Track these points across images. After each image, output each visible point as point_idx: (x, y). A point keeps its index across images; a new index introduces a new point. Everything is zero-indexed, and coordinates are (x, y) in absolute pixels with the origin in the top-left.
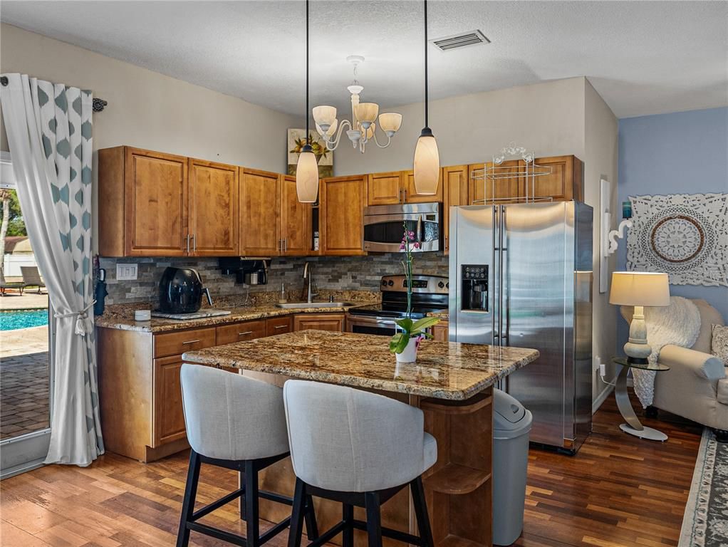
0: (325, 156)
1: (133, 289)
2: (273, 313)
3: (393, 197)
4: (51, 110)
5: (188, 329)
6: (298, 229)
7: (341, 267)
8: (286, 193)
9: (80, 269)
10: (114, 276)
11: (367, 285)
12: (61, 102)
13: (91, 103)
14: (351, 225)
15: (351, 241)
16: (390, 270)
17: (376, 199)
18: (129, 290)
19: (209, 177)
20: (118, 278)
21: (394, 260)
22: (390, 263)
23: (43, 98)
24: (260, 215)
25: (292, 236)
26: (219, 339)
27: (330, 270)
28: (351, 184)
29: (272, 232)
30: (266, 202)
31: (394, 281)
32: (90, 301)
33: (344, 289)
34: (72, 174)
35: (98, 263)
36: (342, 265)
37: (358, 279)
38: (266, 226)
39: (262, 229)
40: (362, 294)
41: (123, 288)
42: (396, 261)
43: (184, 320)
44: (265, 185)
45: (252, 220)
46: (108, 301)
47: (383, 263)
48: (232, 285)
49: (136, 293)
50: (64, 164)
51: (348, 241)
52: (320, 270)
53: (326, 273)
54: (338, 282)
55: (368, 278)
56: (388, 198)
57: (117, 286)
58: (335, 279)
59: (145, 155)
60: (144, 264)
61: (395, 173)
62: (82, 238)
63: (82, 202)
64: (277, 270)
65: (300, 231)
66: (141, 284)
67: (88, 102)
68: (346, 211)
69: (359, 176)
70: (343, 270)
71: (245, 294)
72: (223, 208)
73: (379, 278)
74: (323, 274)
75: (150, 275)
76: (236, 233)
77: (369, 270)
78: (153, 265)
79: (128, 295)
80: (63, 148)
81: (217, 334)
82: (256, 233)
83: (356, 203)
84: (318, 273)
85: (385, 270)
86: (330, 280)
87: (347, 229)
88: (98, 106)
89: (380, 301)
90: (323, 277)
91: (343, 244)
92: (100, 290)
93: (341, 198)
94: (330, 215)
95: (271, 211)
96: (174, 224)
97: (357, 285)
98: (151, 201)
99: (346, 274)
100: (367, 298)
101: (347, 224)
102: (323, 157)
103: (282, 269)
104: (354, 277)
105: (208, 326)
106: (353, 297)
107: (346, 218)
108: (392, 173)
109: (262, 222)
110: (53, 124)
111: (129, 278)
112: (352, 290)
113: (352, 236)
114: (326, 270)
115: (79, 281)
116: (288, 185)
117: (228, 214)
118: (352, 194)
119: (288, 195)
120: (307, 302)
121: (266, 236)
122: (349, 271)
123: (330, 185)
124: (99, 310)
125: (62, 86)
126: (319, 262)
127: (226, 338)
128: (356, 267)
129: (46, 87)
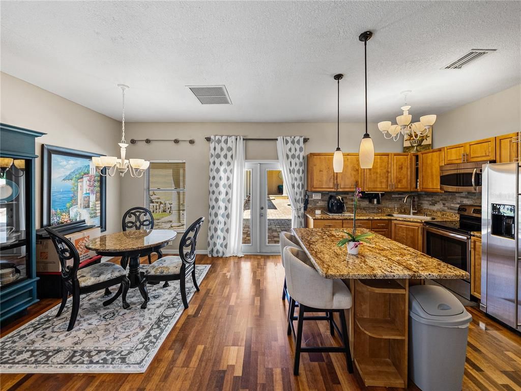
0: (426, 139)
1: (319, 202)
2: (376, 218)
3: (460, 159)
4: (290, 145)
5: (328, 219)
6: (404, 178)
7: (437, 198)
8: (395, 161)
9: (298, 195)
10: (312, 197)
11: (451, 209)
12: (293, 142)
13: (303, 140)
14: (434, 176)
15: (435, 184)
16: (466, 202)
17: (449, 160)
18: (318, 202)
19: (348, 160)
20: (313, 198)
21: (469, 196)
22: (466, 197)
23: (287, 142)
24: (377, 173)
25: (400, 181)
26: (344, 225)
27: (430, 199)
28: (434, 153)
29: (385, 181)
30: (381, 167)
31: (467, 209)
32: (302, 205)
33: (438, 210)
34: (296, 164)
35: (306, 193)
36: (438, 197)
37: (446, 205)
38: (381, 178)
39: (378, 179)
40: (448, 214)
41: (316, 201)
42: (471, 197)
43: (336, 216)
44: (380, 159)
45: (372, 175)
46: (309, 206)
47: (461, 197)
48: (368, 203)
49: (320, 204)
50: (293, 162)
51: (433, 184)
52: (425, 199)
53: (428, 201)
54: (435, 205)
55: (452, 205)
56: (457, 159)
57: (313, 201)
58: (434, 204)
59: (319, 155)
60: (323, 194)
61: (461, 144)
62: (299, 184)
63: (299, 174)
64: (397, 197)
65: (406, 179)
66: (323, 201)
67: (302, 140)
68: (432, 169)
69: (439, 149)
70: (437, 200)
71: (375, 208)
72: (355, 171)
73: (458, 206)
74: (427, 201)
75: (327, 198)
76: (363, 181)
77: (453, 201)
78: (327, 194)
79: (317, 204)
80: (293, 156)
81: (343, 223)
82: (375, 181)
83: (437, 163)
84: (424, 200)
85: (463, 201)
86: (430, 205)
87: (432, 178)
88: (305, 140)
89: (459, 219)
90: (427, 202)
91: (430, 186)
92: (306, 202)
93: (429, 161)
94: (424, 171)
95: (385, 171)
96: (330, 179)
97: (446, 208)
98: (320, 171)
99: (439, 202)
100: (451, 217)
101: (432, 175)
102: (425, 140)
103: (400, 197)
104: (444, 204)
105: (338, 220)
106: (443, 215)
107: (432, 172)
108: (459, 145)
109: (378, 176)
110: (290, 150)
111: (318, 198)
112: (443, 211)
113: (435, 182)
114: (428, 199)
115: (297, 199)
116: (396, 158)
117: (358, 174)
118: (435, 159)
119: (396, 163)
120: (410, 214)
121: (381, 183)
122: (441, 200)
123: (423, 155)
124: (305, 209)
125: (293, 137)
126: (425, 195)
127: (348, 225)
128: (445, 198)
129: (288, 138)
